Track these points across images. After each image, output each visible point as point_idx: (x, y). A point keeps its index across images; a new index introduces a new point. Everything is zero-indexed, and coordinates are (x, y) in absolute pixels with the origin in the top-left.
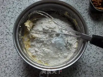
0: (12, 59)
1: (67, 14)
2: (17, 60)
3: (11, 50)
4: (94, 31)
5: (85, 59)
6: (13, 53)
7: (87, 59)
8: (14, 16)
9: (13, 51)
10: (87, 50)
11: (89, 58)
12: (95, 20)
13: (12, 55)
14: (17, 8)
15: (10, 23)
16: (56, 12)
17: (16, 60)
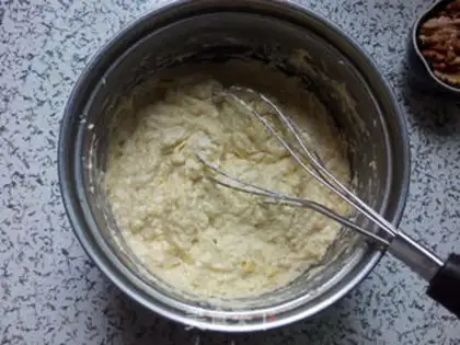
0: (33, 306)
1: (306, 58)
2: (59, 310)
3: (31, 259)
4: (420, 181)
5: (375, 312)
6: (40, 274)
7: (384, 312)
8: (50, 96)
9: (39, 265)
10: (387, 271)
11: (392, 307)
12: (429, 126)
13: (36, 283)
14: (68, 56)
15: (32, 129)
16: (251, 52)
17: (53, 308)
